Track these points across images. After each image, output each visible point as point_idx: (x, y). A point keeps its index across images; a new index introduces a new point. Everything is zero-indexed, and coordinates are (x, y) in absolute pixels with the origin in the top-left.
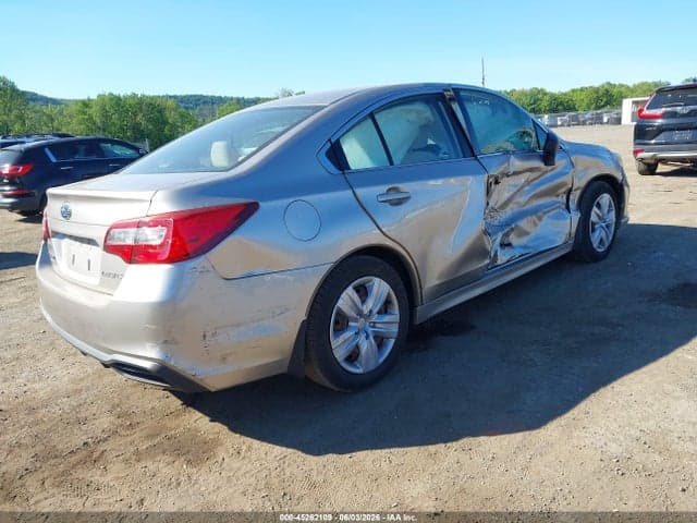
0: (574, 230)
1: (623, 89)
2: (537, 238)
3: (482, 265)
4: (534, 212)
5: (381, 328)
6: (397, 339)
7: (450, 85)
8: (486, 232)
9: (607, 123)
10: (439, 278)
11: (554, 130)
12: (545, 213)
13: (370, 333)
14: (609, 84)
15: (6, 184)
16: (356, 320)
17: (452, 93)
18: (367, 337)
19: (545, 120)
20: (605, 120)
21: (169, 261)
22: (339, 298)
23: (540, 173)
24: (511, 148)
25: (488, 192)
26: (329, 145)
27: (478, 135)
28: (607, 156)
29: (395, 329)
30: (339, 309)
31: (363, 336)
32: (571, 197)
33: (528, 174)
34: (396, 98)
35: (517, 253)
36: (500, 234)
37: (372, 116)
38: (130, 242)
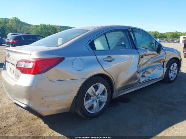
0: (164, 73)
1: (180, 34)
2: (153, 75)
3: (135, 82)
4: (153, 67)
5: (101, 100)
6: (106, 103)
7: (130, 27)
8: (137, 72)
9: (176, 42)
10: (121, 85)
11: (161, 43)
12: (156, 67)
13: (97, 101)
14: (177, 32)
15: (10, 45)
16: (93, 97)
17: (131, 29)
18: (96, 102)
19: (158, 40)
20: (175, 41)
21: (33, 74)
22: (88, 89)
23: (156, 55)
24: (147, 47)
25: (139, 60)
26: (90, 42)
27: (137, 42)
28: (176, 52)
29: (106, 100)
30: (88, 93)
31: (95, 102)
32: (165, 63)
33: (152, 55)
34: (113, 29)
35: (146, 79)
36: (142, 73)
37: (105, 34)
38: (23, 66)
